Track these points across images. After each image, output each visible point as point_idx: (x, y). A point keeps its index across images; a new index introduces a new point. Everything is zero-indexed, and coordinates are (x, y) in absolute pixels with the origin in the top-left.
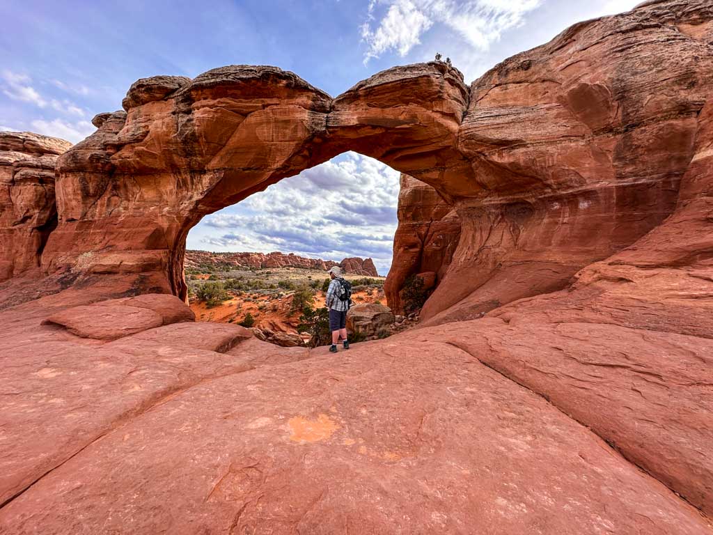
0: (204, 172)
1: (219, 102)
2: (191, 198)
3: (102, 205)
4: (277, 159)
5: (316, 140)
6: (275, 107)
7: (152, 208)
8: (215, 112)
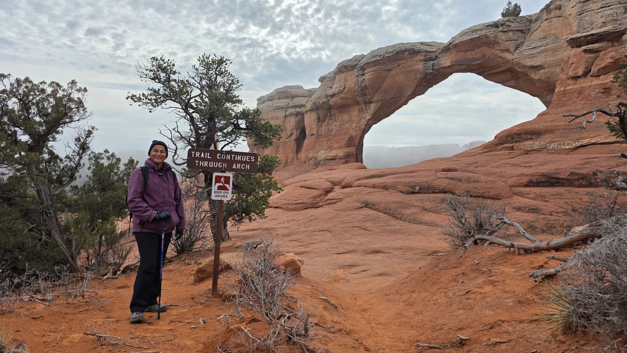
0: (372, 103)
1: (377, 69)
2: (365, 118)
3: (325, 126)
4: (408, 90)
5: (428, 77)
6: (404, 64)
7: (347, 125)
8: (375, 74)
